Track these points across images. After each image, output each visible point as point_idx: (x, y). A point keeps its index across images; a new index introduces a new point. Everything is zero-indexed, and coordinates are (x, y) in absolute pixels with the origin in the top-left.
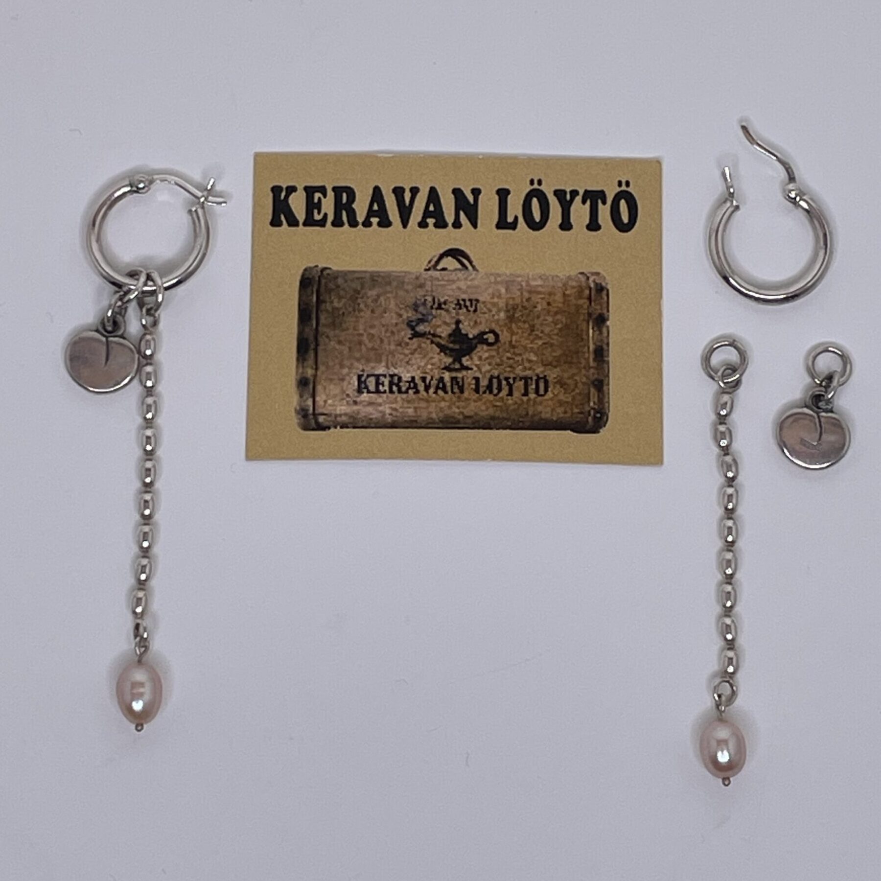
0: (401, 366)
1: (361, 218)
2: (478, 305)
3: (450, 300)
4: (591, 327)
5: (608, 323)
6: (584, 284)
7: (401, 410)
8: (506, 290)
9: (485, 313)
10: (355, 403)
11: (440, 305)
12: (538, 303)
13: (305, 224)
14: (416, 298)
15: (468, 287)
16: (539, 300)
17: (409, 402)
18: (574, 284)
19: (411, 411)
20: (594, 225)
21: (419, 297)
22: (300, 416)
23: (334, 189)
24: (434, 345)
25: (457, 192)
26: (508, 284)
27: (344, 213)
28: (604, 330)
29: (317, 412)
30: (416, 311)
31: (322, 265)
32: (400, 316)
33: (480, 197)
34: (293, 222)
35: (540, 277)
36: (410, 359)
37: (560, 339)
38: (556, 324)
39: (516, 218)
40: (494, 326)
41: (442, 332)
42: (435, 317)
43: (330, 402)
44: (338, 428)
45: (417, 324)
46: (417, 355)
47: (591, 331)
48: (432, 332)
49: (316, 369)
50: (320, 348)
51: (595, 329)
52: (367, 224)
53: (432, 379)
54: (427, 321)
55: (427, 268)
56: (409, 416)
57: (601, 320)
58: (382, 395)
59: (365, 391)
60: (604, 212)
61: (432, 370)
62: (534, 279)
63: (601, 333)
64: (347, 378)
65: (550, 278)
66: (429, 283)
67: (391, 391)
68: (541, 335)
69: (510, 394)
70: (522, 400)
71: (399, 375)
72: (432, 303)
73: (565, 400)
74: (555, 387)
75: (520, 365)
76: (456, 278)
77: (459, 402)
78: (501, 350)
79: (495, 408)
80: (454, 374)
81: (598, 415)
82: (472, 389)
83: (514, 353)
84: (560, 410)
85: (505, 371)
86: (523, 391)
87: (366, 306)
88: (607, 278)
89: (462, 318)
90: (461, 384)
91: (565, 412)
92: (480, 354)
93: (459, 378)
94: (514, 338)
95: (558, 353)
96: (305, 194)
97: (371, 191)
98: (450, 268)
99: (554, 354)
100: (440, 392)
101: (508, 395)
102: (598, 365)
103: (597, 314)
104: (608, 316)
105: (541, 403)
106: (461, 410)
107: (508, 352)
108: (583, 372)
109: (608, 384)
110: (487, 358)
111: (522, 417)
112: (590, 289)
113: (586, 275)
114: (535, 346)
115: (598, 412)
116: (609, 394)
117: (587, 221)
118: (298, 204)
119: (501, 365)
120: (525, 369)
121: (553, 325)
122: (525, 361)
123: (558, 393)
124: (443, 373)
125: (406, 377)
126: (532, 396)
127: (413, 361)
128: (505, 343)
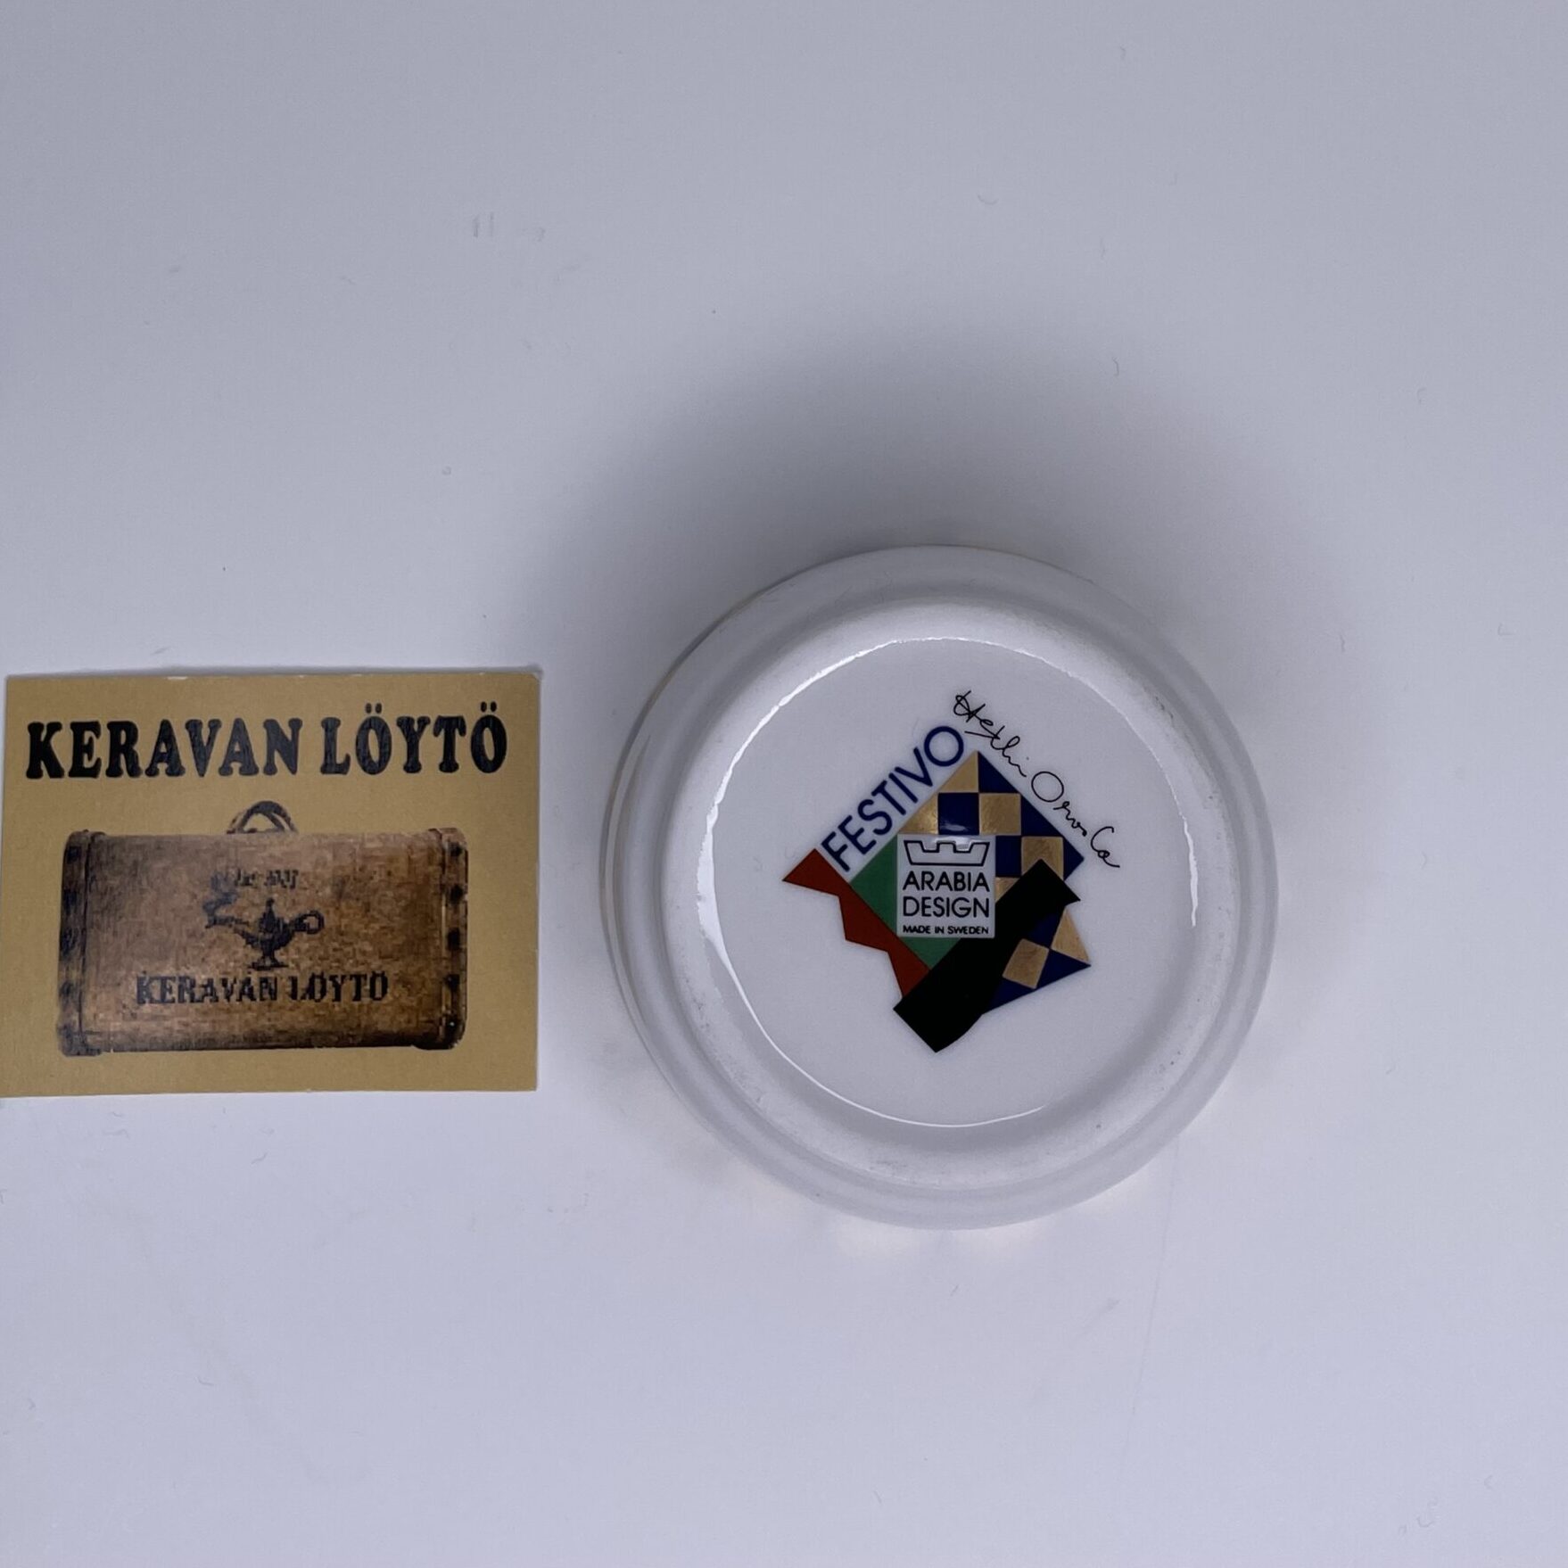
0: (194, 965)
1: (144, 763)
2: (297, 878)
3: (260, 873)
4: (444, 902)
5: (467, 897)
6: (436, 845)
7: (194, 1025)
8: (335, 856)
9: (305, 889)
10: (134, 1016)
11: (247, 879)
12: (375, 872)
13: (73, 774)
14: (216, 870)
15: (285, 854)
16: (377, 869)
17: (205, 1013)
18: (423, 844)
19: (206, 1027)
20: (449, 765)
21: (219, 870)
22: (61, 1037)
23: (111, 726)
24: (237, 935)
25: (271, 726)
26: (336, 847)
27: (122, 757)
28: (461, 906)
29: (84, 1030)
30: (216, 889)
31: (92, 829)
32: (195, 896)
33: (301, 731)
34: (56, 772)
35: (379, 837)
36: (208, 956)
37: (403, 921)
38: (397, 901)
39: (348, 758)
40: (317, 907)
41: (250, 917)
42: (239, 897)
43: (101, 1016)
44: (112, 1050)
45: (216, 908)
46: (216, 950)
47: (444, 908)
48: (236, 917)
49: (83, 971)
50: (89, 940)
51: (450, 905)
52: (152, 772)
53: (235, 981)
54: (230, 903)
55: (231, 829)
56: (205, 1034)
57: (457, 895)
58: (169, 1004)
59: (147, 1000)
60: (462, 745)
61: (235, 968)
62: (371, 840)
63: (456, 911)
64: (124, 982)
65: (392, 838)
66: (232, 850)
67: (182, 1000)
68: (377, 916)
69: (338, 998)
70: (352, 1007)
71: (192, 976)
72: (236, 876)
73: (410, 1004)
74: (395, 988)
75: (351, 958)
76: (268, 842)
77: (269, 1011)
78: (326, 938)
79: (317, 1019)
80: (264, 974)
81: (452, 1024)
82: (287, 993)
83: (343, 943)
84: (402, 1018)
85: (331, 968)
86: (354, 994)
87: (150, 884)
88: (465, 836)
89: (275, 896)
90: (273, 987)
91: (409, 1021)
92: (297, 945)
93: (270, 978)
94: (345, 921)
95: (400, 940)
96: (72, 733)
97: (158, 728)
98: (261, 828)
99: (395, 942)
100: (246, 999)
101: (333, 1001)
102: (453, 955)
103: (453, 884)
104: (466, 887)
105: (378, 1009)
106: (272, 1023)
107: (334, 941)
108: (433, 965)
109: (466, 981)
110: (308, 951)
111: (351, 1029)
112: (444, 852)
113: (438, 832)
114: (371, 932)
115: (452, 1021)
116: (466, 994)
117: (440, 758)
118: (62, 746)
119: (328, 959)
120: (357, 963)
121: (395, 902)
122: (357, 952)
123: (400, 996)
124: (250, 973)
125: (201, 979)
126: (366, 1000)
127: (212, 958)
128: (331, 929)
